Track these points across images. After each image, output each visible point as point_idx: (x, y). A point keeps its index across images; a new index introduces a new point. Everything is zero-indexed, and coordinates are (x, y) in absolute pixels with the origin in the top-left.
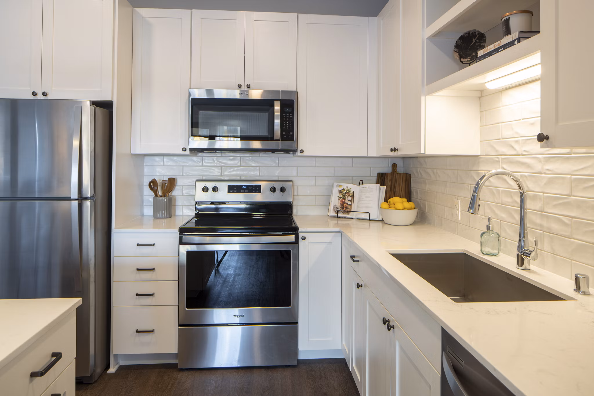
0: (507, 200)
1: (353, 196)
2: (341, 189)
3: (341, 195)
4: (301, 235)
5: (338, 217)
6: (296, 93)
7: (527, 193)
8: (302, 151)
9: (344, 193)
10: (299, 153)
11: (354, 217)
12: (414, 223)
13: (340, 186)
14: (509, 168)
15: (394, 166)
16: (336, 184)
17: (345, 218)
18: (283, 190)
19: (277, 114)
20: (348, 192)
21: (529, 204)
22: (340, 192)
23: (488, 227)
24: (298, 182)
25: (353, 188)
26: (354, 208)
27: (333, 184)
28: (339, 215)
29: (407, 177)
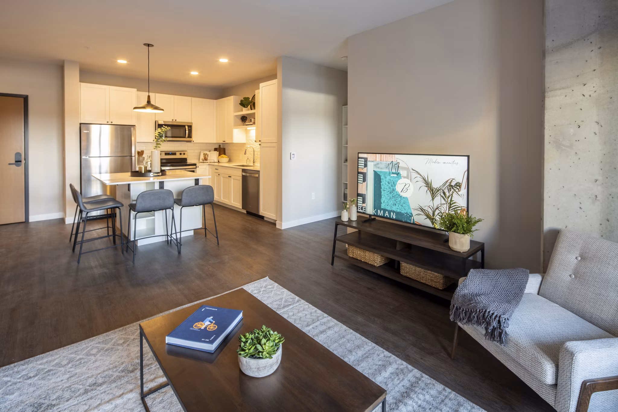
0: (251, 152)
1: (208, 155)
2: (204, 153)
3: (204, 155)
4: (197, 166)
5: (203, 162)
6: (192, 123)
7: (255, 151)
8: (193, 141)
9: (205, 155)
10: (192, 142)
11: (209, 162)
12: (228, 162)
13: (203, 152)
14: (251, 146)
15: (220, 146)
16: (202, 152)
17: (205, 162)
18: (184, 154)
19: (187, 129)
20: (206, 154)
21: (255, 153)
22: (204, 154)
23: (248, 159)
24: (188, 151)
25: (208, 153)
26: (208, 159)
27: (201, 152)
28: (204, 161)
29: (224, 149)
